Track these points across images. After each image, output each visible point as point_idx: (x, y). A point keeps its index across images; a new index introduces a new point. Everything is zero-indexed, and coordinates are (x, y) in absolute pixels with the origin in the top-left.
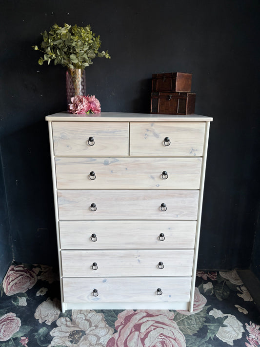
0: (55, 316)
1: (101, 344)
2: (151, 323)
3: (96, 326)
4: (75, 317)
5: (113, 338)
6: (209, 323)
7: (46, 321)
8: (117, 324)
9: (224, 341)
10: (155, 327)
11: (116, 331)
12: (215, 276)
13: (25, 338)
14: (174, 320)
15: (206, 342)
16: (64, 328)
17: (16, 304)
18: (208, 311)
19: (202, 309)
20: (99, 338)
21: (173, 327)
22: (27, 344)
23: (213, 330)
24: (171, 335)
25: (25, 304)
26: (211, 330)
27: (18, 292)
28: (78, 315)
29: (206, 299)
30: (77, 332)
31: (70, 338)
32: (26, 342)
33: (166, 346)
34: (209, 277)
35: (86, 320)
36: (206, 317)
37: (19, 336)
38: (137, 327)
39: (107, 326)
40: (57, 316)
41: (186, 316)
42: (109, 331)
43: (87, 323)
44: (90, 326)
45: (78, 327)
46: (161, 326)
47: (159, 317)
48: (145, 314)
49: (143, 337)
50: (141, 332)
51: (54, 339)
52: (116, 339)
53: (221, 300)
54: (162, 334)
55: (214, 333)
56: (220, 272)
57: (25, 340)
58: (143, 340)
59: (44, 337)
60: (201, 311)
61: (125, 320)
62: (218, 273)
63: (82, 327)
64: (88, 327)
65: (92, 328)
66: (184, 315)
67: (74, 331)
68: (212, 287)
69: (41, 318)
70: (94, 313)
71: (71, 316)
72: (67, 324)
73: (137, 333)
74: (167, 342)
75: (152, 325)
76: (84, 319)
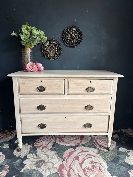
0: (26, 153)
1: (55, 167)
2: (85, 155)
3: (52, 158)
4: (39, 153)
5: (62, 164)
6: (120, 154)
7: (21, 156)
8: (64, 156)
9: (130, 164)
10: (87, 158)
11: (64, 160)
12: (119, 131)
13: (7, 165)
14: (98, 153)
15: (119, 165)
16: (32, 159)
17: (2, 147)
18: (118, 149)
19: (114, 148)
20: (54, 164)
21: (98, 157)
22: (8, 169)
23: (122, 158)
24: (98, 161)
25: (8, 147)
26: (121, 158)
27: (4, 141)
28: (40, 152)
29: (116, 143)
30: (40, 161)
31: (36, 164)
32: (8, 168)
33: (96, 168)
34: (116, 132)
35: (45, 154)
36: (117, 152)
37: (4, 164)
38: (77, 158)
39: (59, 157)
40: (28, 153)
41: (105, 151)
42: (60, 160)
43: (46, 156)
44: (48, 158)
45: (41, 159)
46: (91, 156)
47: (89, 152)
48: (81, 151)
49: (80, 163)
50: (79, 160)
51: (26, 165)
52: (64, 165)
53: (124, 143)
54: (92, 161)
55: (123, 160)
56: (121, 129)
57: (7, 166)
58: (81, 165)
59: (19, 165)
60: (114, 149)
61: (69, 154)
62: (120, 130)
63: (43, 158)
64: (47, 158)
65: (49, 159)
66: (104, 151)
67: (38, 161)
68: (118, 136)
69: (18, 154)
70: (50, 151)
71: (36, 153)
72: (33, 157)
73: (77, 161)
74: (96, 165)
75: (85, 157)
76: (44, 154)
